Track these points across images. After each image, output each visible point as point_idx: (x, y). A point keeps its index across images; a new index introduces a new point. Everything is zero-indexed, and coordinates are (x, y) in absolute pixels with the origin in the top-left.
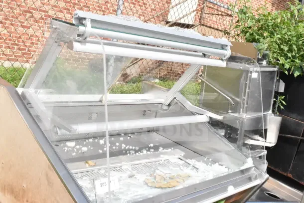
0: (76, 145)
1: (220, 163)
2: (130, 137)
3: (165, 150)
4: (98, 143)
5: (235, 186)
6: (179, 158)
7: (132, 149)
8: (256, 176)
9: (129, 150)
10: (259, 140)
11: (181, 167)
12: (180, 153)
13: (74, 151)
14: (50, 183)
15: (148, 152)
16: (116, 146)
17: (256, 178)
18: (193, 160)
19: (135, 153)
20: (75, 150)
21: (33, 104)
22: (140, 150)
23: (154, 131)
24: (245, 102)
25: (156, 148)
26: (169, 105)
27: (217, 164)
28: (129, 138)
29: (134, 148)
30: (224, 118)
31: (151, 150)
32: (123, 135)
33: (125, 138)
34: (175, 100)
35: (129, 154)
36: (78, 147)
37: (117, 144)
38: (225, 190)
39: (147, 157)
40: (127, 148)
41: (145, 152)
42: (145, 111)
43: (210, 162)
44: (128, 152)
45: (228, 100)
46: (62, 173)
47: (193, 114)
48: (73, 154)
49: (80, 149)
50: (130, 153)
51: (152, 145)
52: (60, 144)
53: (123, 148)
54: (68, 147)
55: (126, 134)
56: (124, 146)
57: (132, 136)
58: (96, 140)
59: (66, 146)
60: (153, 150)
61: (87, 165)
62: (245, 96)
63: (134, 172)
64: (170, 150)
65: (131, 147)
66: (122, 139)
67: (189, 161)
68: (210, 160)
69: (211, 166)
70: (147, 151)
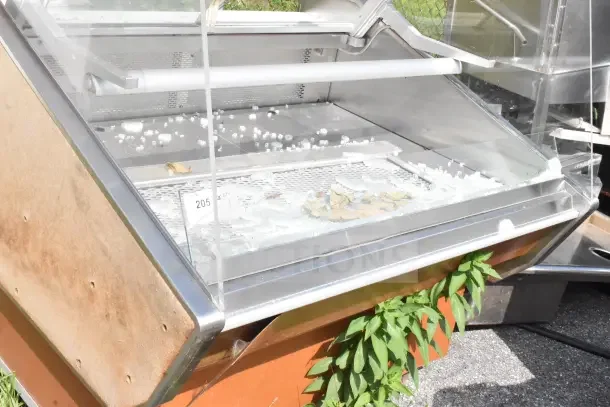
0: (145, 129)
1: (484, 172)
2: (273, 113)
3: (355, 143)
4: (197, 125)
5: (517, 220)
6: (388, 160)
7: (277, 140)
8: (569, 199)
9: (270, 140)
10: (583, 130)
11: (391, 178)
12: (391, 148)
13: (140, 143)
14: (81, 204)
15: (315, 147)
16: (239, 132)
17: (567, 206)
18: (422, 166)
19: (284, 147)
20: (143, 139)
21: (37, 29)
22: (296, 141)
23: (330, 102)
24: (554, 36)
25: (334, 138)
26: (366, 37)
27: (478, 174)
28: (270, 115)
29: (281, 136)
30: (497, 65)
31: (322, 142)
32: (255, 108)
33: (260, 114)
34: (381, 24)
35: (268, 150)
36: (150, 133)
37: (243, 128)
39: (310, 157)
40: (265, 136)
41: (307, 145)
42: (308, 51)
43: (460, 169)
44: (267, 145)
45: (512, 30)
46: (113, 185)
47: (422, 55)
48: (138, 148)
49: (155, 137)
50: (271, 147)
51: (324, 131)
52: (109, 126)
53: (255, 136)
54: (127, 134)
55: (264, 107)
56: (257, 132)
57: (277, 112)
58: (192, 119)
59: (123, 131)
60: (326, 142)
61: (171, 172)
62: (553, 22)
63: (281, 188)
64: (366, 142)
65: (274, 135)
66: (253, 116)
67: (409, 166)
68: (461, 165)
69: (462, 176)
70: (312, 144)
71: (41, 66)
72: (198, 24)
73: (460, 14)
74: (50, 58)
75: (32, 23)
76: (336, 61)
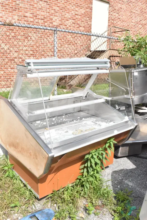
0: (41, 122)
1: (114, 122)
2: (68, 115)
3: (86, 119)
4: (52, 120)
5: (118, 131)
6: (92, 122)
7: (68, 121)
8: (131, 125)
9: (67, 121)
10: (145, 109)
11: (92, 125)
12: (93, 119)
13: (39, 125)
14: (27, 137)
15: (77, 121)
16: (60, 120)
17: (131, 126)
18: (100, 122)
19: (70, 122)
20: (40, 124)
22: (73, 121)
23: (81, 111)
24: (133, 89)
25: (81, 119)
26: (86, 97)
27: (112, 122)
28: (67, 116)
29: (69, 120)
30: (112, 99)
31: (78, 120)
32: (64, 115)
33: (65, 116)
34: (88, 93)
35: (66, 123)
36: (42, 123)
37: (61, 119)
38: (113, 133)
39: (76, 123)
40: (66, 120)
41: (75, 121)
42: (74, 101)
43: (108, 122)
44: (66, 122)
45: (123, 89)
46: (33, 133)
47: (97, 99)
48: (39, 126)
49: (43, 124)
50: (67, 123)
51: (79, 118)
52: (33, 122)
53: (64, 121)
54: (37, 123)
55: (66, 114)
56: (64, 120)
57: (69, 115)
58: (51, 119)
59: (36, 123)
60: (79, 120)
61: (46, 130)
62: (132, 86)
63: (68, 130)
64: (88, 119)
65: (68, 120)
66: (64, 117)
67: (97, 122)
68: (109, 121)
69: (109, 123)
70: (76, 120)
71: (18, 113)
72: (49, 99)
73: (111, 88)
74: (19, 111)
75: (15, 104)
76: (81, 102)
